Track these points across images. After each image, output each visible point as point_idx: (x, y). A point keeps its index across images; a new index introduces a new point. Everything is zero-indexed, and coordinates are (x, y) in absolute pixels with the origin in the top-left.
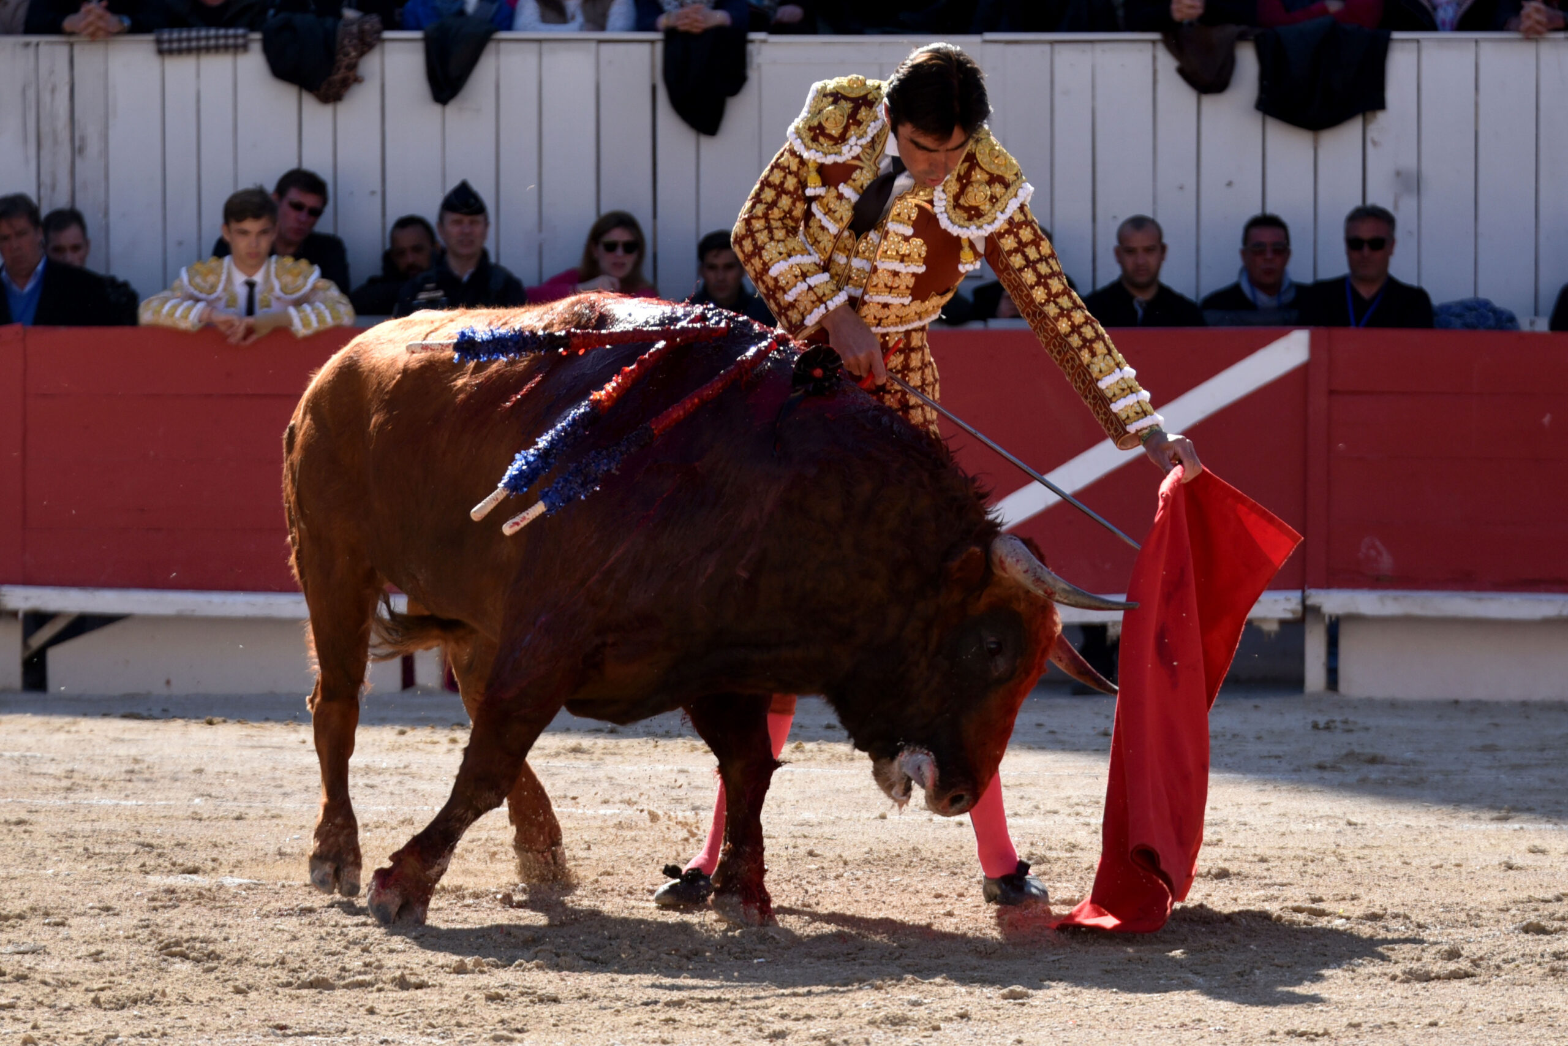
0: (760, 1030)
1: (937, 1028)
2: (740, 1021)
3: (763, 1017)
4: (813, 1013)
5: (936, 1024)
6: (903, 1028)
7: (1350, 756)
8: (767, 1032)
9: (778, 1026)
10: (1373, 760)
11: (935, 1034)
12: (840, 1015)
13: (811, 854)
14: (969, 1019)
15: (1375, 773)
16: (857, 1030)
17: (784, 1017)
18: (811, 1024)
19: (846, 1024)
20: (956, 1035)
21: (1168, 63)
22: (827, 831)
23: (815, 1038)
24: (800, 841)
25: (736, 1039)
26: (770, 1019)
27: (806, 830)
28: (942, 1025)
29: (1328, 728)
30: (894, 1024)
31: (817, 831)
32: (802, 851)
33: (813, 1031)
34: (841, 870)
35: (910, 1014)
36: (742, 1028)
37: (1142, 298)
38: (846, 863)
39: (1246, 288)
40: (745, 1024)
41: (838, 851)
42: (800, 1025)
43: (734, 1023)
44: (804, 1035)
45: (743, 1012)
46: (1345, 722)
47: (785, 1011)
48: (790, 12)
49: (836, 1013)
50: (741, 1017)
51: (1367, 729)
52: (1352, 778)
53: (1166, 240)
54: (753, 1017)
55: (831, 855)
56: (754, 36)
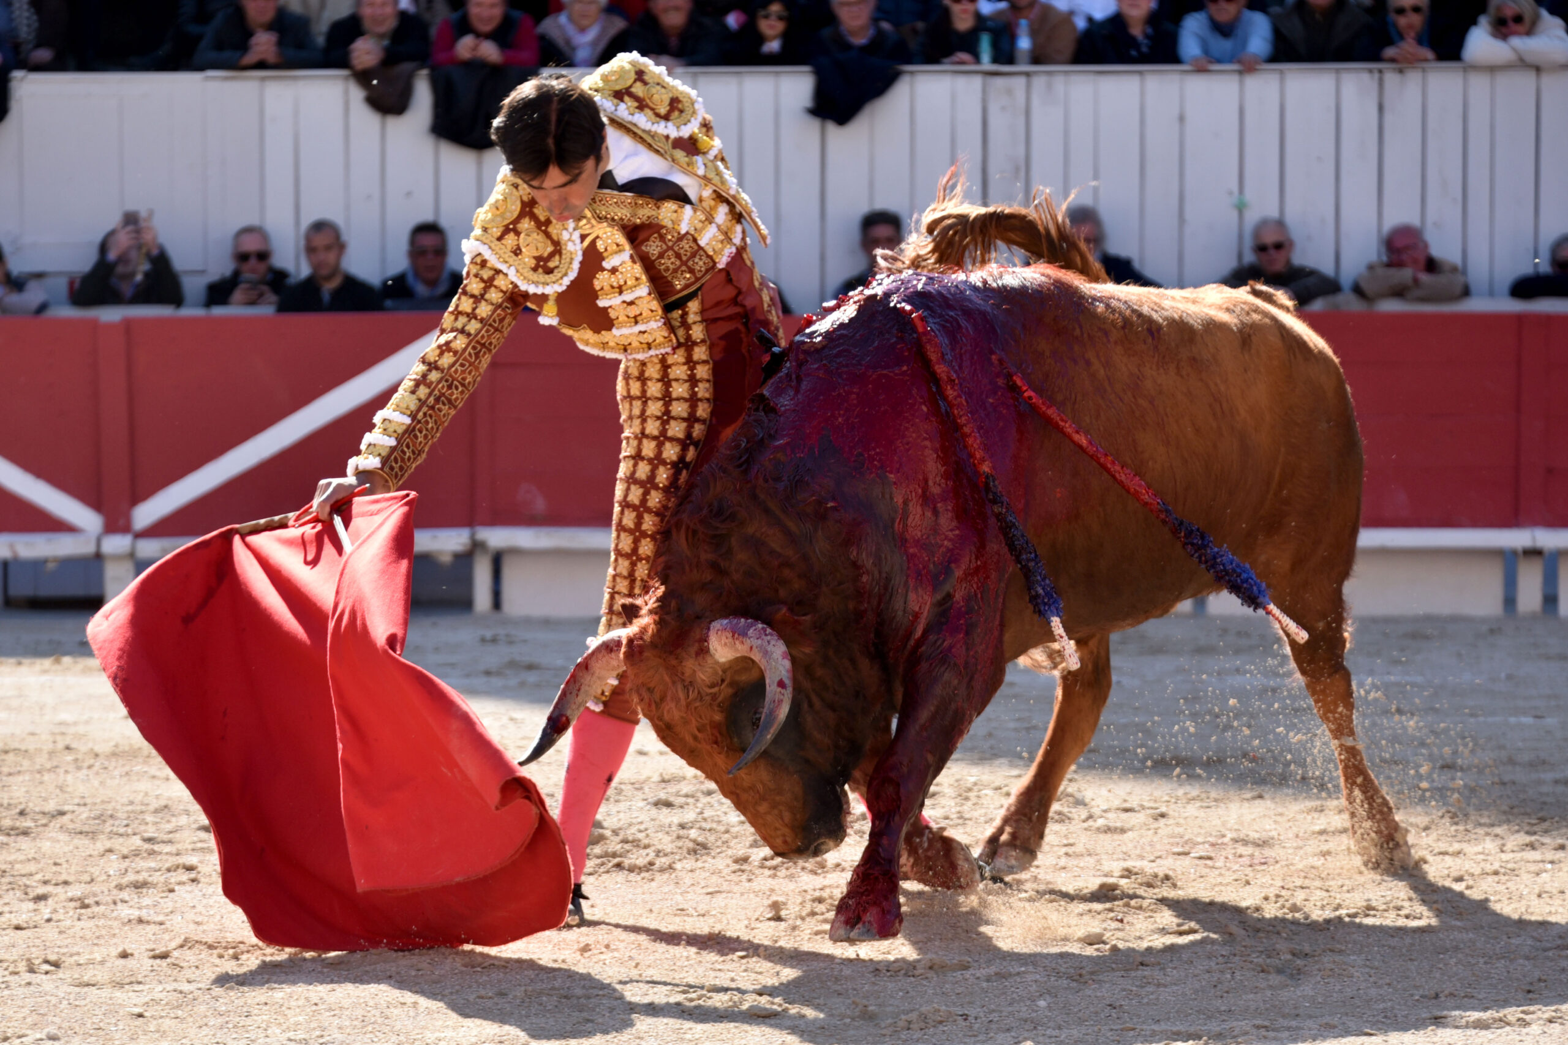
0: (26, 894)
1: (172, 891)
2: (9, 886)
3: (28, 883)
4: (71, 879)
5: (171, 886)
6: (144, 890)
7: (513, 664)
8: (31, 895)
9: (41, 890)
10: (531, 667)
11: (171, 895)
12: (92, 880)
13: (68, 748)
14: (199, 882)
15: (532, 677)
16: (106, 893)
17: (45, 883)
18: (68, 888)
19: (95, 888)
20: (188, 896)
21: (357, 94)
22: (81, 729)
23: (71, 900)
24: (59, 738)
25: (7, 901)
26: (34, 884)
27: (63, 729)
28: (177, 888)
29: (494, 640)
30: (136, 887)
31: (72, 730)
32: (60, 745)
33: (70, 894)
34: (92, 761)
35: (150, 879)
36: (11, 892)
37: (329, 287)
38: (97, 755)
39: (410, 279)
40: (13, 889)
41: (90, 745)
42: (60, 889)
43: (5, 888)
44: (63, 897)
45: (12, 879)
46: (507, 635)
47: (46, 878)
48: (44, 55)
49: (89, 879)
50: (10, 883)
51: (525, 641)
52: (513, 682)
53: (345, 237)
54: (20, 883)
55: (83, 748)
56: (17, 74)
